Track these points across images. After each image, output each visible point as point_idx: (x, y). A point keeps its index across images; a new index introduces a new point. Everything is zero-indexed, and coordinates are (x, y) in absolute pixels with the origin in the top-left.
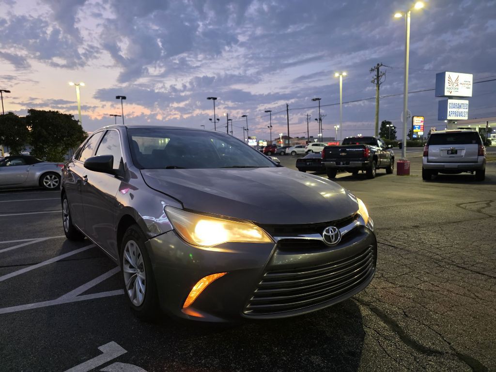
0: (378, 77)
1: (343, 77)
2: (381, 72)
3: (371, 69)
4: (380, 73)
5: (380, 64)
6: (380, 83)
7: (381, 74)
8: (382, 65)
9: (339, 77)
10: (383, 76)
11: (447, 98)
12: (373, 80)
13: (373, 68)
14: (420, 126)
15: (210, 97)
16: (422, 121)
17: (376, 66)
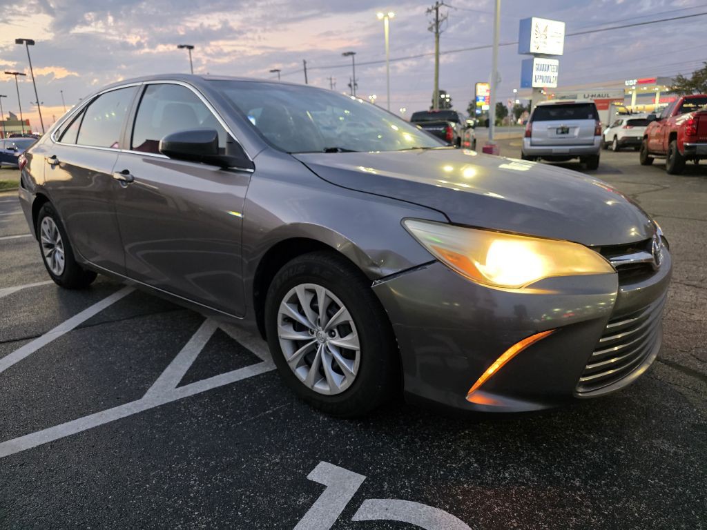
0: (437, 22)
1: (389, 19)
2: (442, 15)
3: (426, 10)
4: (439, 15)
5: (440, 2)
6: (439, 31)
7: (442, 18)
8: (442, 4)
9: (384, 19)
10: (445, 21)
11: (533, 56)
12: (429, 26)
13: (430, 8)
14: (485, 97)
15: (183, 44)
16: (487, 90)
17: (435, 5)
